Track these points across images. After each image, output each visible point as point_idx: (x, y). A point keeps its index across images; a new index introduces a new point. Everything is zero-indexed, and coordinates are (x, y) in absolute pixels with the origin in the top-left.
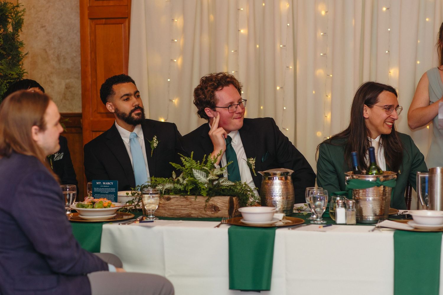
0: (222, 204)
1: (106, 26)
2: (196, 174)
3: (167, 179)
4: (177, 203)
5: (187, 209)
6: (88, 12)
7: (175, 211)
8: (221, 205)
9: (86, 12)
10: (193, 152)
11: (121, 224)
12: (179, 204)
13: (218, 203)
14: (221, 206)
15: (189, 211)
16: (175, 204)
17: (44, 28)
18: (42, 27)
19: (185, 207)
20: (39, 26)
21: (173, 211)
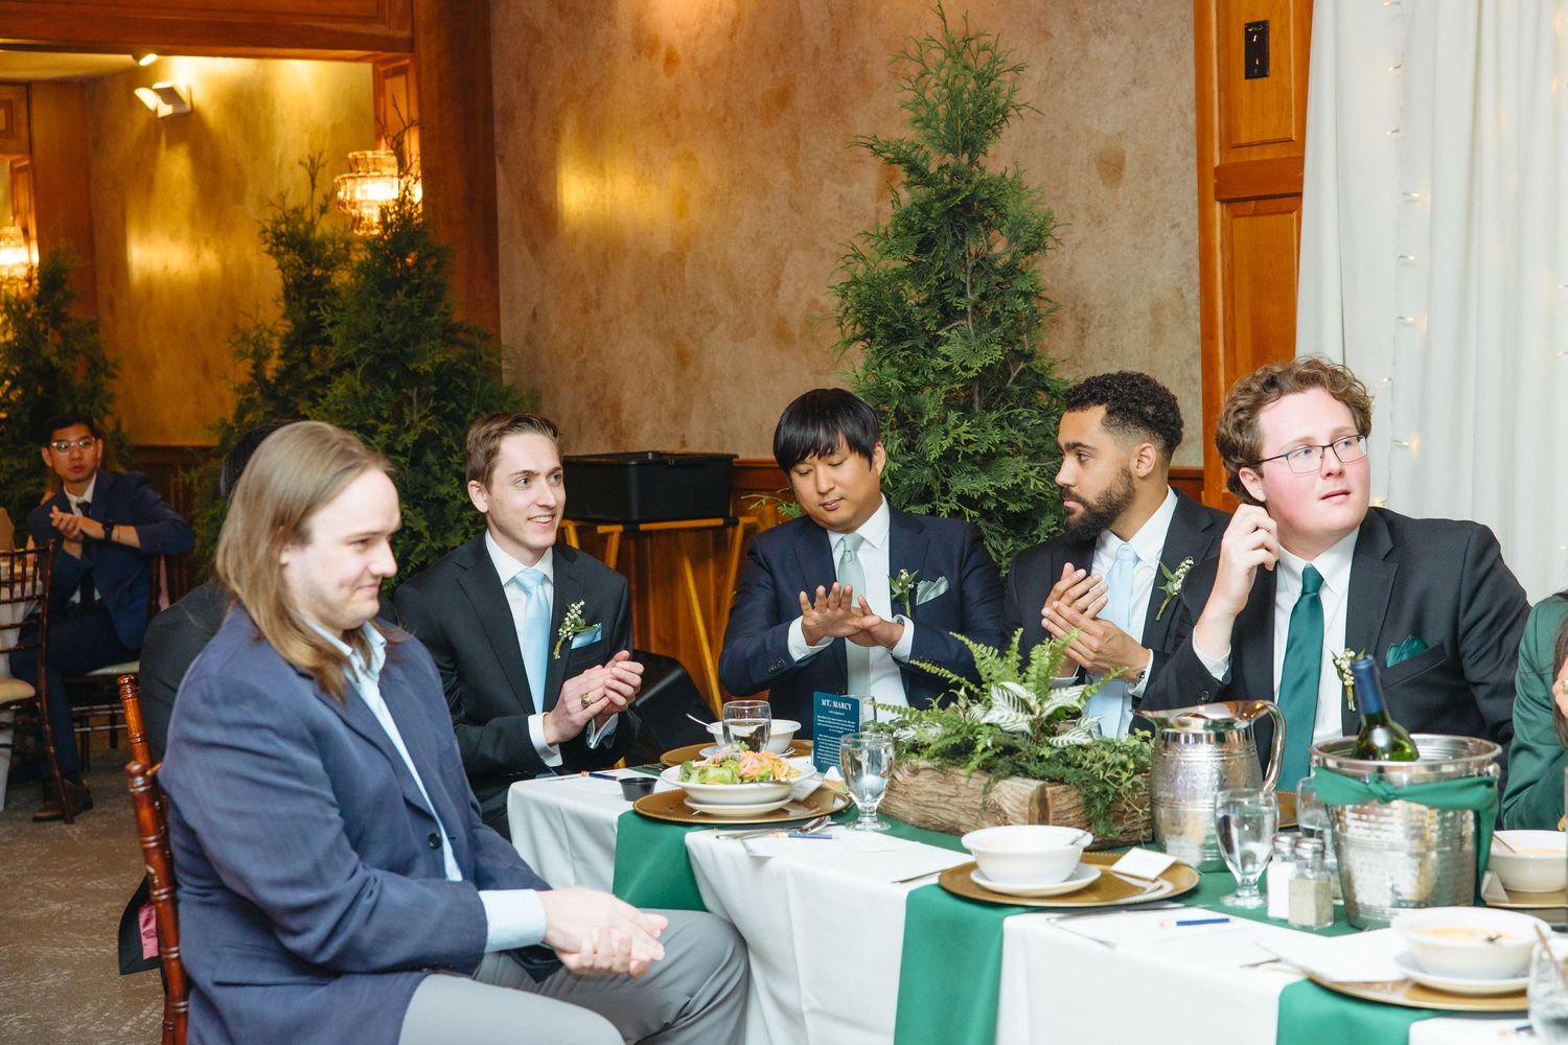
0: (1015, 806)
1: (1255, 218)
2: (997, 700)
3: (914, 709)
4: (929, 787)
5: (949, 807)
6: (1215, 181)
7: (928, 810)
8: (1012, 808)
9: (1212, 181)
10: (1021, 630)
11: (722, 838)
12: (935, 790)
13: (1007, 799)
14: (1014, 812)
15: (953, 814)
16: (926, 789)
17: (1177, 230)
18: (1174, 227)
19: (946, 802)
20: (1167, 225)
21: (922, 808)
